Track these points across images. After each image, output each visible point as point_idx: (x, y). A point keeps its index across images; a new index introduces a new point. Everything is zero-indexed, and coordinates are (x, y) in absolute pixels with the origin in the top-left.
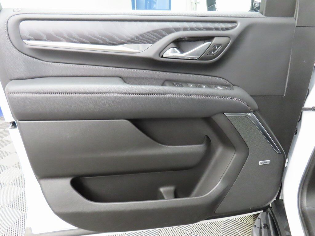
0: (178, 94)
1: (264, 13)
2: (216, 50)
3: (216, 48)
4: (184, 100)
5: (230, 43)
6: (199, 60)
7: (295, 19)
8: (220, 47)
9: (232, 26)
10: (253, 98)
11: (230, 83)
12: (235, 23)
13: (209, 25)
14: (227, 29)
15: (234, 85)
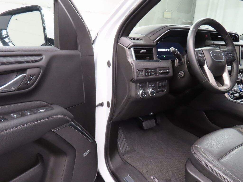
0: (6, 129)
1: (59, 47)
2: (31, 79)
3: (31, 78)
4: (14, 132)
5: (41, 72)
6: (16, 91)
7: (79, 51)
8: (34, 76)
9: (40, 58)
10: (67, 110)
11: (47, 103)
12: (41, 56)
13: (19, 59)
14: (36, 61)
15: (51, 104)
